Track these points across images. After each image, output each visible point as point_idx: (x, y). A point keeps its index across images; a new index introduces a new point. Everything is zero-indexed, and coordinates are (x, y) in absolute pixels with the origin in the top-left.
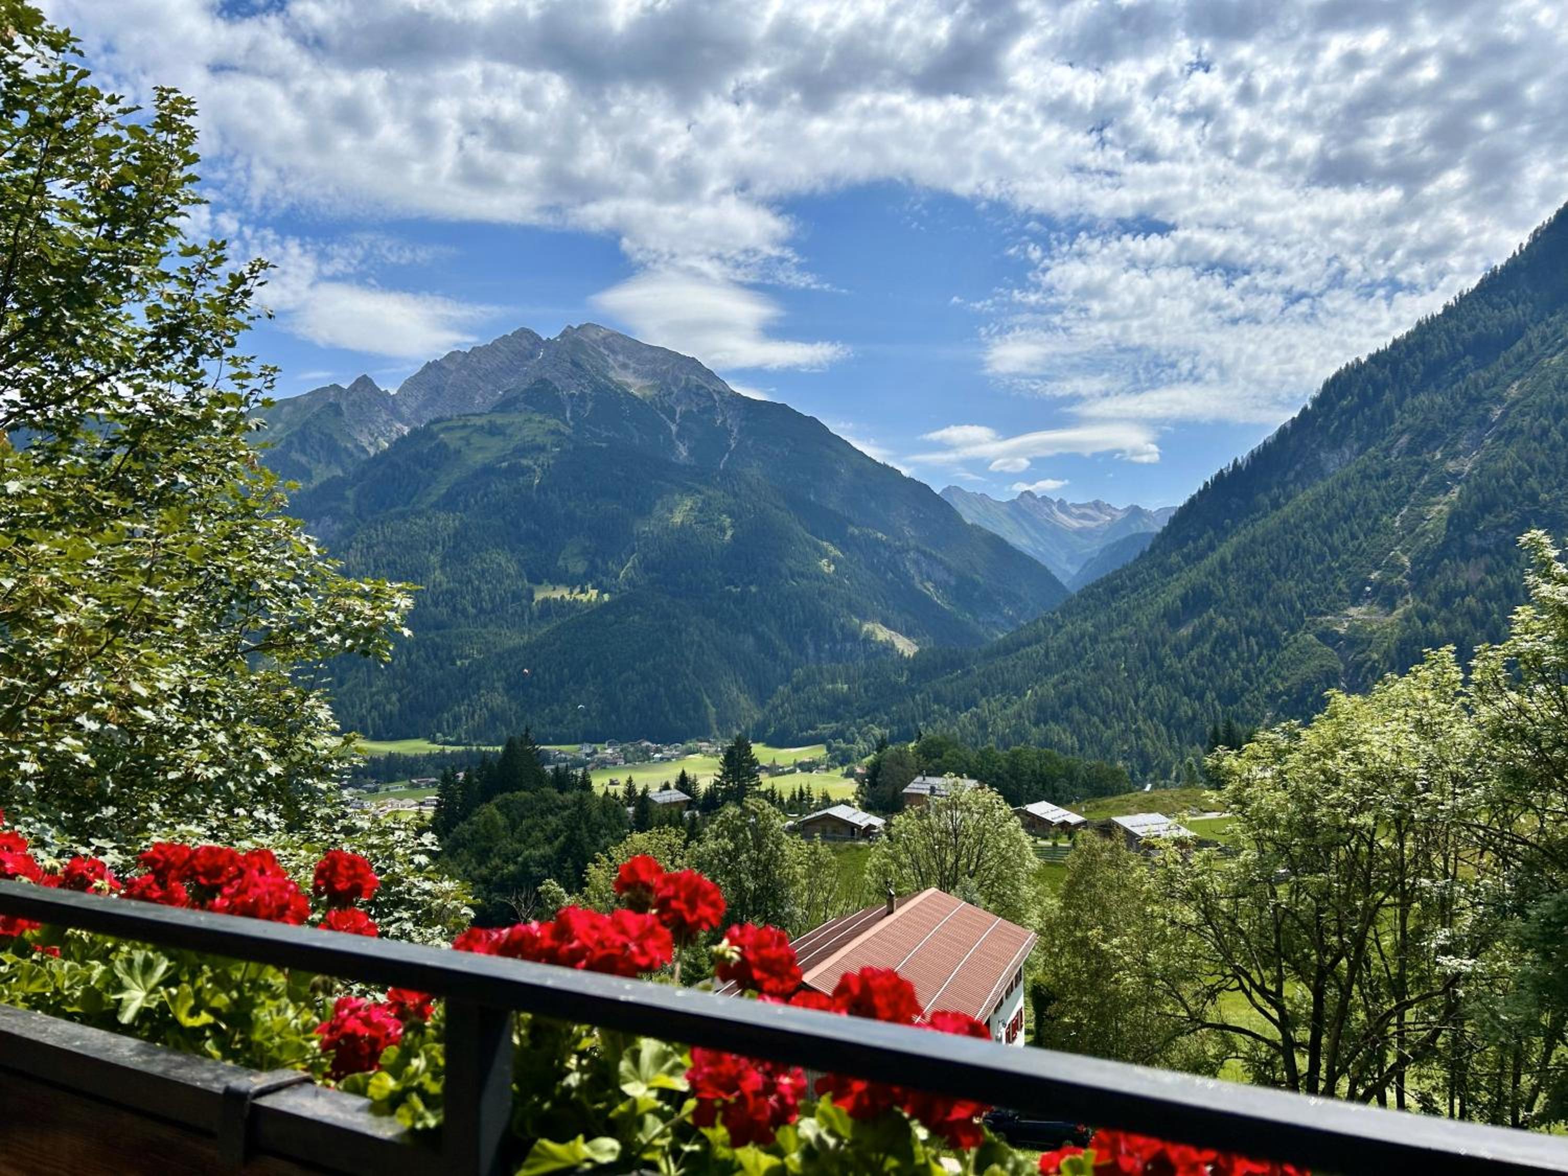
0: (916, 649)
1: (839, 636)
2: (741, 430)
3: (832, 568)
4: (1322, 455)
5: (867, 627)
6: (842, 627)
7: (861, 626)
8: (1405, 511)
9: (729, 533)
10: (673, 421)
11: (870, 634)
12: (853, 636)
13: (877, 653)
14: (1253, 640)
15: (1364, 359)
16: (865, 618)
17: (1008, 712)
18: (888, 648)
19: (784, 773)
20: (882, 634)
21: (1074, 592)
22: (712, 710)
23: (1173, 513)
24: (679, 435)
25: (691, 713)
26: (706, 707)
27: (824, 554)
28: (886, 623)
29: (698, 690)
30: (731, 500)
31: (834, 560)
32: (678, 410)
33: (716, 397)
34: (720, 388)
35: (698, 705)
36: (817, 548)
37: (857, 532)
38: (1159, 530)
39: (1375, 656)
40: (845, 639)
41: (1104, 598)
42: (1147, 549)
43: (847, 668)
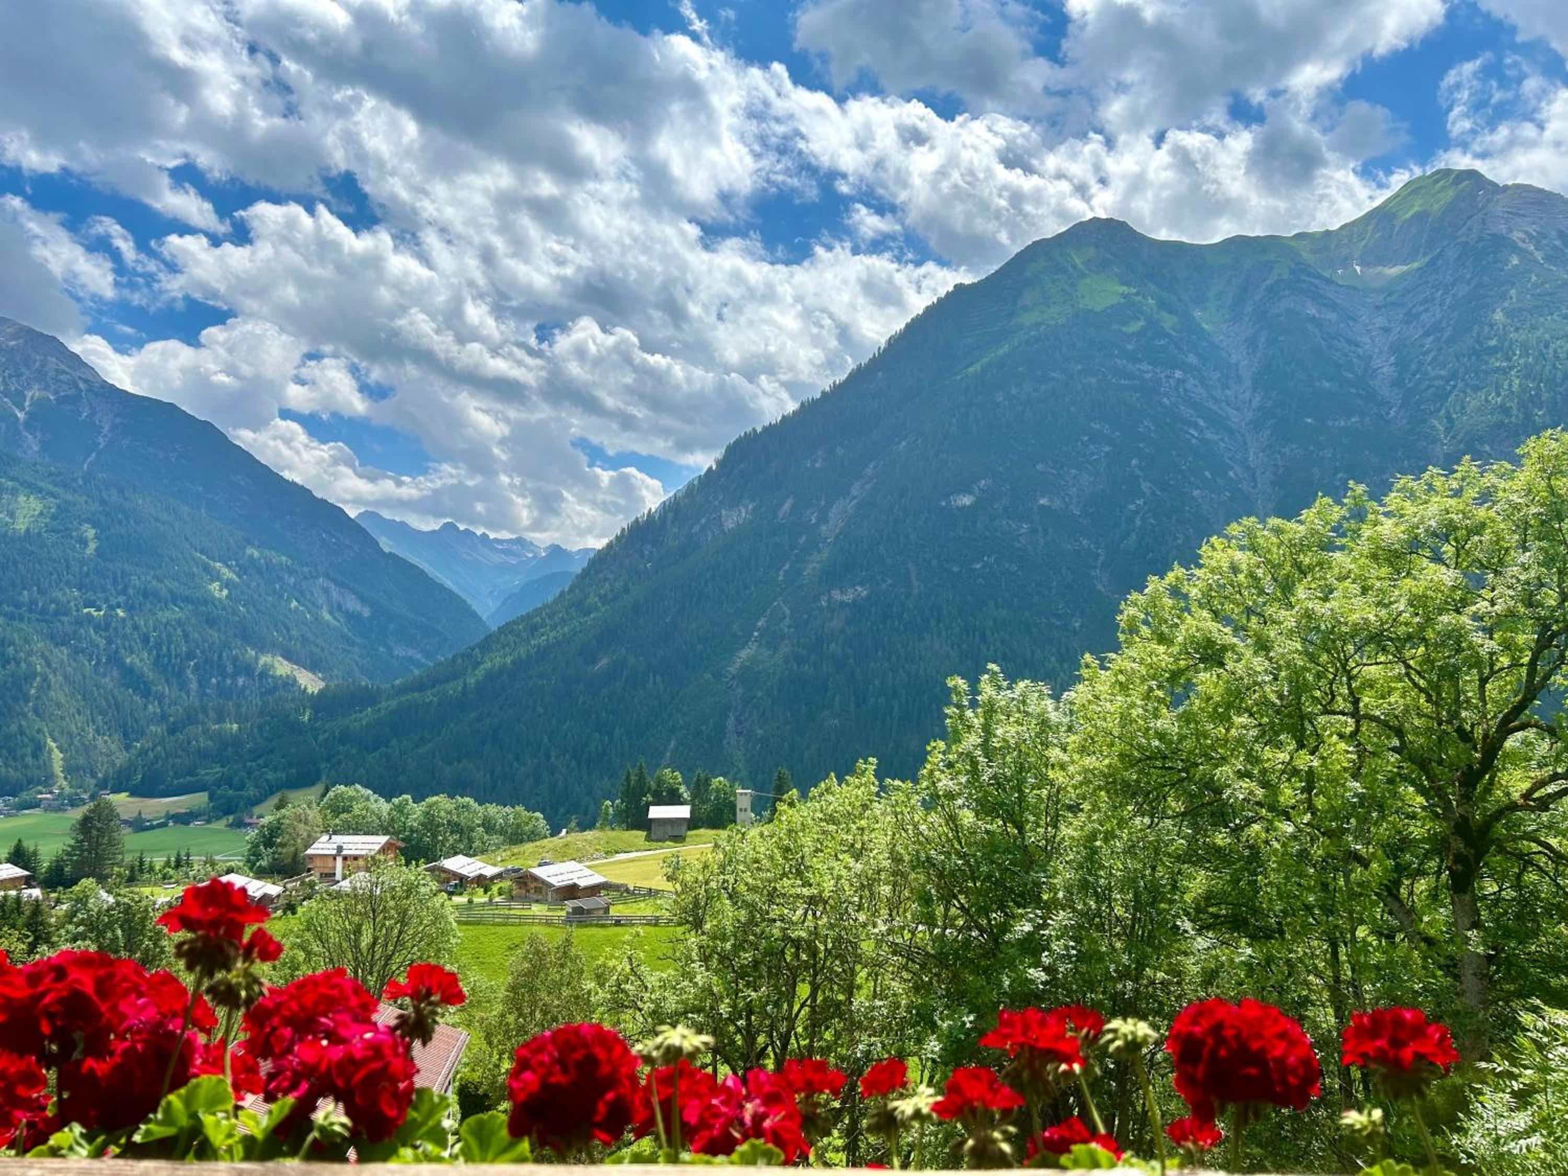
0: (322, 685)
1: (230, 669)
2: (114, 427)
3: (225, 592)
4: (723, 512)
5: (264, 659)
6: (235, 659)
7: (257, 659)
8: (787, 567)
9: (92, 546)
10: (22, 409)
11: (268, 667)
12: (248, 670)
13: (275, 688)
14: (658, 679)
15: (759, 430)
16: (262, 649)
17: (420, 751)
18: (289, 683)
19: (152, 828)
20: (282, 668)
21: (494, 628)
22: (57, 755)
23: (592, 555)
24: (28, 425)
25: (29, 760)
26: (50, 751)
27: (216, 577)
28: (288, 656)
29: (39, 731)
30: (95, 507)
31: (227, 584)
32: (29, 394)
33: (82, 385)
34: (90, 378)
35: (39, 749)
36: (206, 568)
37: (256, 554)
38: (579, 571)
39: (760, 694)
40: (237, 673)
41: (524, 635)
42: (567, 589)
43: (238, 706)
